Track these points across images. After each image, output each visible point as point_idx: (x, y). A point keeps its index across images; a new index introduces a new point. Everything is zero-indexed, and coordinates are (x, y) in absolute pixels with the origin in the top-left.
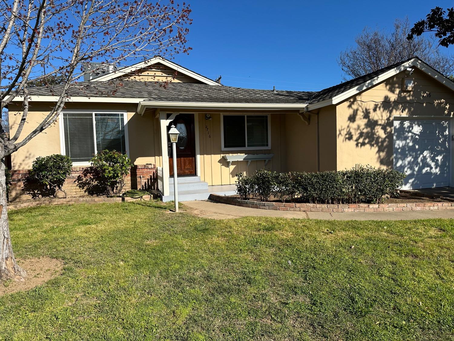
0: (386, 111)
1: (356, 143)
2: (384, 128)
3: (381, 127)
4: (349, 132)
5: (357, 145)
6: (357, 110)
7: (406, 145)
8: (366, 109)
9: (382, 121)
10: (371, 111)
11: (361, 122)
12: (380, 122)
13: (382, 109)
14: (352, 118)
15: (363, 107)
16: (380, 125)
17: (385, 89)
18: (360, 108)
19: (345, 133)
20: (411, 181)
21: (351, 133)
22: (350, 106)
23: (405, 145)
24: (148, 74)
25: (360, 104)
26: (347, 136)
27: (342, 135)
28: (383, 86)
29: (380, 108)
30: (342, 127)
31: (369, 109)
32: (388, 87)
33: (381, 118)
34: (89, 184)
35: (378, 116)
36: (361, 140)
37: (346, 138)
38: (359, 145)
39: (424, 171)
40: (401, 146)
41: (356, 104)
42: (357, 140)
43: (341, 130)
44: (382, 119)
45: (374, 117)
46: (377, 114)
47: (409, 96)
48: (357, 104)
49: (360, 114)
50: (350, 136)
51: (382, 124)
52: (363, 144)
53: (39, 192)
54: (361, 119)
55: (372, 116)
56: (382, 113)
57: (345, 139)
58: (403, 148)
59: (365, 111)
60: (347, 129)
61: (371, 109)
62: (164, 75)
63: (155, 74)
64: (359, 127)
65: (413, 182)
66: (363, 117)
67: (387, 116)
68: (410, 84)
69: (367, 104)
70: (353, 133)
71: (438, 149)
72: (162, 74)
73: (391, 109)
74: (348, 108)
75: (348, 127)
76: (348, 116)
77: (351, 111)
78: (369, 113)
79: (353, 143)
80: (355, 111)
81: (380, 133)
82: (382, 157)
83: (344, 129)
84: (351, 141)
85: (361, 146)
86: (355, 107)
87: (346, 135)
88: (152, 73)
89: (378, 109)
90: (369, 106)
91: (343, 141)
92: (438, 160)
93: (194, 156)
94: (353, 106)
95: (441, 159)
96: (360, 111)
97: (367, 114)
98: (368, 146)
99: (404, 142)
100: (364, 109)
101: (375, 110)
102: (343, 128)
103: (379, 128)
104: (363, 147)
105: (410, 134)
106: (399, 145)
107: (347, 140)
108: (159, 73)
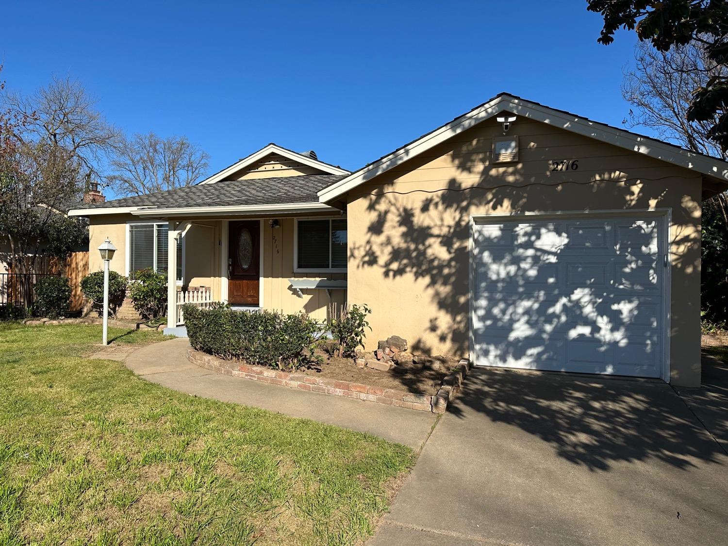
0: (453, 210)
1: (384, 270)
2: (446, 242)
3: (439, 240)
4: (370, 252)
5: (386, 274)
6: (386, 212)
7: (520, 273)
8: (405, 210)
9: (441, 230)
10: (417, 212)
11: (394, 232)
12: (436, 231)
13: (441, 207)
14: (376, 228)
15: (398, 205)
16: (438, 236)
17: (450, 165)
18: (393, 209)
19: (363, 253)
20: (531, 351)
21: (373, 253)
22: (371, 207)
23: (516, 275)
25: (393, 201)
26: (367, 259)
27: (355, 257)
28: (445, 160)
29: (436, 204)
30: (354, 244)
31: (411, 209)
32: (457, 162)
33: (439, 223)
35: (433, 220)
36: (395, 266)
37: (364, 263)
38: (391, 274)
39: (573, 334)
40: (503, 275)
41: (385, 202)
42: (387, 265)
43: (354, 248)
44: (442, 225)
45: (423, 222)
46: (430, 217)
47: (513, 173)
48: (387, 201)
49: (393, 218)
50: (372, 258)
51: (442, 233)
52: (400, 272)
54: (394, 227)
55: (419, 219)
56: (442, 213)
57: (361, 264)
58: (510, 281)
59: (403, 214)
60: (365, 247)
61: (415, 209)
63: (273, 168)
64: (388, 241)
65: (539, 355)
66: (398, 224)
67: (454, 218)
68: (506, 150)
69: (408, 198)
70: (378, 253)
71: (621, 287)
72: (282, 167)
73: (464, 204)
74: (367, 212)
75: (368, 242)
76: (367, 224)
77: (373, 216)
78: (413, 215)
79: (377, 271)
80: (382, 214)
81: (438, 251)
82: (443, 295)
83: (358, 248)
84: (375, 266)
85: (394, 276)
86: (382, 207)
87: (365, 256)
88: (269, 167)
89: (432, 207)
90: (413, 203)
91: (358, 267)
92: (620, 312)
93: (258, 279)
94: (377, 207)
95: (631, 311)
96: (394, 213)
97: (406, 217)
98: (409, 276)
99: (512, 269)
100: (401, 210)
101: (425, 208)
102: (357, 246)
103: (435, 242)
104: (398, 278)
105: (530, 252)
106: (498, 274)
107: (366, 266)
108: (278, 166)
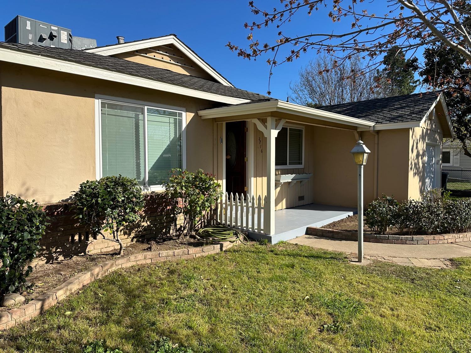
24: (154, 56)
34: (138, 226)
53: (59, 250)
62: (172, 62)
63: (162, 58)
72: (170, 61)
108: (167, 59)
